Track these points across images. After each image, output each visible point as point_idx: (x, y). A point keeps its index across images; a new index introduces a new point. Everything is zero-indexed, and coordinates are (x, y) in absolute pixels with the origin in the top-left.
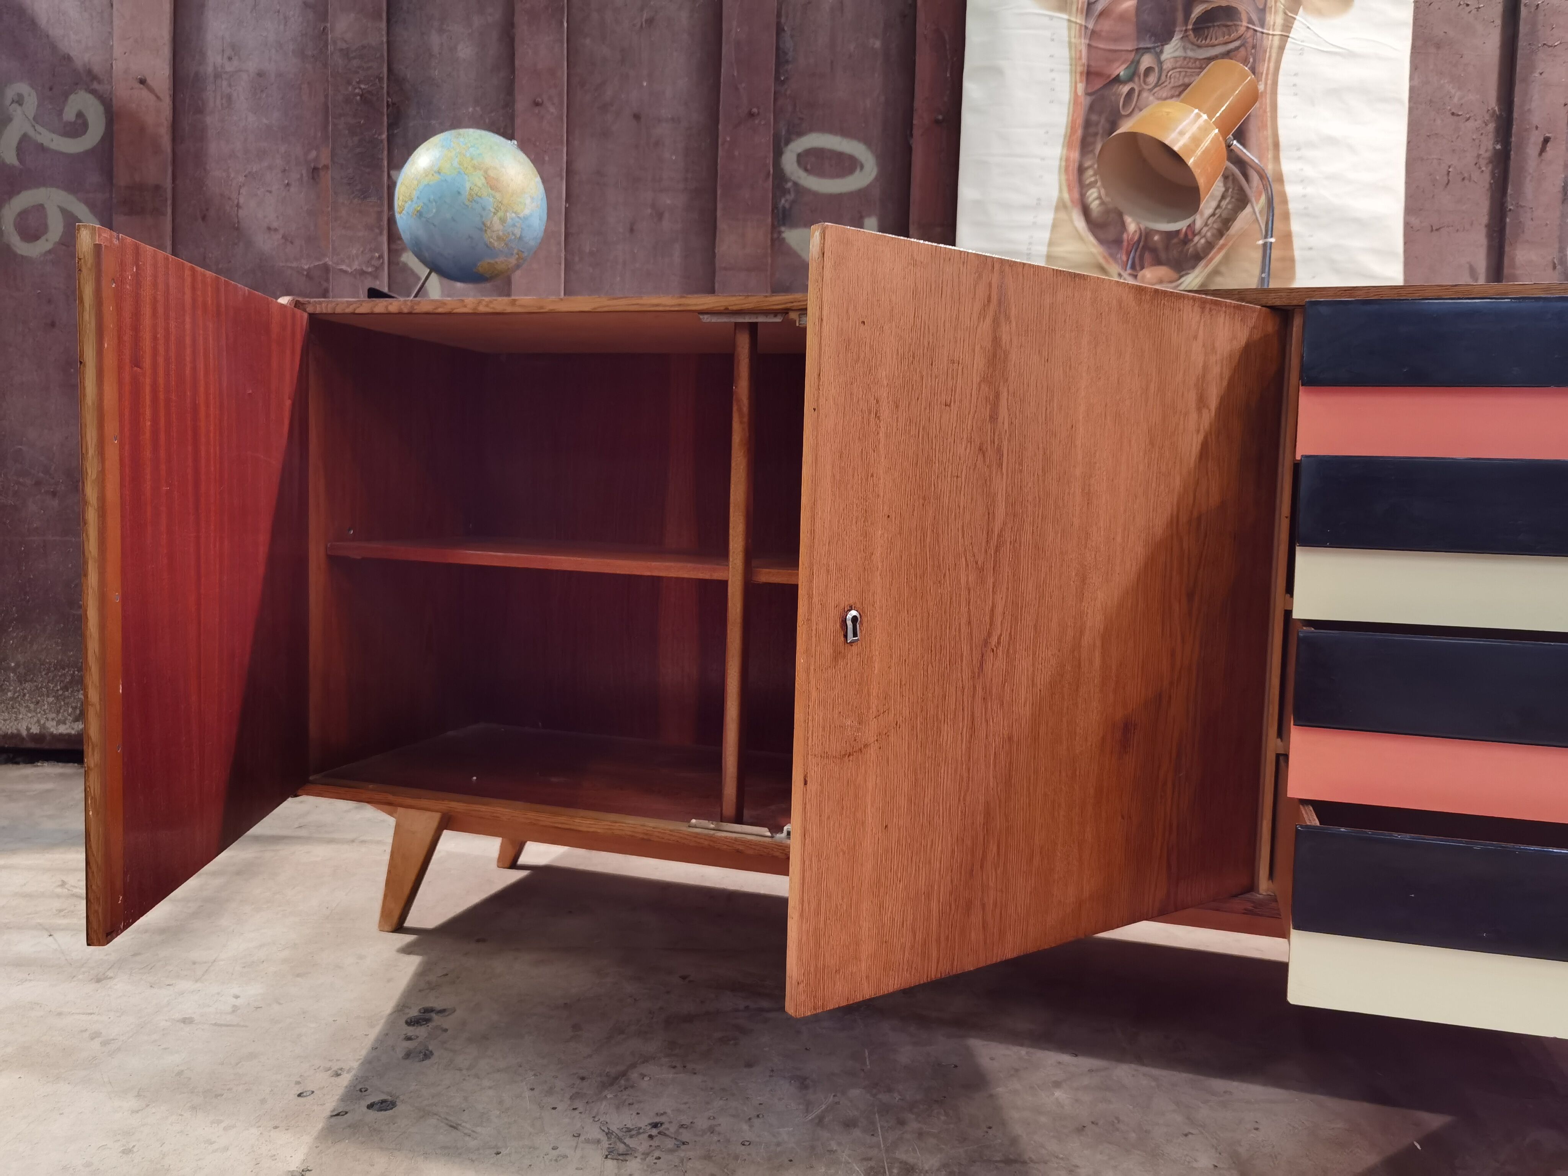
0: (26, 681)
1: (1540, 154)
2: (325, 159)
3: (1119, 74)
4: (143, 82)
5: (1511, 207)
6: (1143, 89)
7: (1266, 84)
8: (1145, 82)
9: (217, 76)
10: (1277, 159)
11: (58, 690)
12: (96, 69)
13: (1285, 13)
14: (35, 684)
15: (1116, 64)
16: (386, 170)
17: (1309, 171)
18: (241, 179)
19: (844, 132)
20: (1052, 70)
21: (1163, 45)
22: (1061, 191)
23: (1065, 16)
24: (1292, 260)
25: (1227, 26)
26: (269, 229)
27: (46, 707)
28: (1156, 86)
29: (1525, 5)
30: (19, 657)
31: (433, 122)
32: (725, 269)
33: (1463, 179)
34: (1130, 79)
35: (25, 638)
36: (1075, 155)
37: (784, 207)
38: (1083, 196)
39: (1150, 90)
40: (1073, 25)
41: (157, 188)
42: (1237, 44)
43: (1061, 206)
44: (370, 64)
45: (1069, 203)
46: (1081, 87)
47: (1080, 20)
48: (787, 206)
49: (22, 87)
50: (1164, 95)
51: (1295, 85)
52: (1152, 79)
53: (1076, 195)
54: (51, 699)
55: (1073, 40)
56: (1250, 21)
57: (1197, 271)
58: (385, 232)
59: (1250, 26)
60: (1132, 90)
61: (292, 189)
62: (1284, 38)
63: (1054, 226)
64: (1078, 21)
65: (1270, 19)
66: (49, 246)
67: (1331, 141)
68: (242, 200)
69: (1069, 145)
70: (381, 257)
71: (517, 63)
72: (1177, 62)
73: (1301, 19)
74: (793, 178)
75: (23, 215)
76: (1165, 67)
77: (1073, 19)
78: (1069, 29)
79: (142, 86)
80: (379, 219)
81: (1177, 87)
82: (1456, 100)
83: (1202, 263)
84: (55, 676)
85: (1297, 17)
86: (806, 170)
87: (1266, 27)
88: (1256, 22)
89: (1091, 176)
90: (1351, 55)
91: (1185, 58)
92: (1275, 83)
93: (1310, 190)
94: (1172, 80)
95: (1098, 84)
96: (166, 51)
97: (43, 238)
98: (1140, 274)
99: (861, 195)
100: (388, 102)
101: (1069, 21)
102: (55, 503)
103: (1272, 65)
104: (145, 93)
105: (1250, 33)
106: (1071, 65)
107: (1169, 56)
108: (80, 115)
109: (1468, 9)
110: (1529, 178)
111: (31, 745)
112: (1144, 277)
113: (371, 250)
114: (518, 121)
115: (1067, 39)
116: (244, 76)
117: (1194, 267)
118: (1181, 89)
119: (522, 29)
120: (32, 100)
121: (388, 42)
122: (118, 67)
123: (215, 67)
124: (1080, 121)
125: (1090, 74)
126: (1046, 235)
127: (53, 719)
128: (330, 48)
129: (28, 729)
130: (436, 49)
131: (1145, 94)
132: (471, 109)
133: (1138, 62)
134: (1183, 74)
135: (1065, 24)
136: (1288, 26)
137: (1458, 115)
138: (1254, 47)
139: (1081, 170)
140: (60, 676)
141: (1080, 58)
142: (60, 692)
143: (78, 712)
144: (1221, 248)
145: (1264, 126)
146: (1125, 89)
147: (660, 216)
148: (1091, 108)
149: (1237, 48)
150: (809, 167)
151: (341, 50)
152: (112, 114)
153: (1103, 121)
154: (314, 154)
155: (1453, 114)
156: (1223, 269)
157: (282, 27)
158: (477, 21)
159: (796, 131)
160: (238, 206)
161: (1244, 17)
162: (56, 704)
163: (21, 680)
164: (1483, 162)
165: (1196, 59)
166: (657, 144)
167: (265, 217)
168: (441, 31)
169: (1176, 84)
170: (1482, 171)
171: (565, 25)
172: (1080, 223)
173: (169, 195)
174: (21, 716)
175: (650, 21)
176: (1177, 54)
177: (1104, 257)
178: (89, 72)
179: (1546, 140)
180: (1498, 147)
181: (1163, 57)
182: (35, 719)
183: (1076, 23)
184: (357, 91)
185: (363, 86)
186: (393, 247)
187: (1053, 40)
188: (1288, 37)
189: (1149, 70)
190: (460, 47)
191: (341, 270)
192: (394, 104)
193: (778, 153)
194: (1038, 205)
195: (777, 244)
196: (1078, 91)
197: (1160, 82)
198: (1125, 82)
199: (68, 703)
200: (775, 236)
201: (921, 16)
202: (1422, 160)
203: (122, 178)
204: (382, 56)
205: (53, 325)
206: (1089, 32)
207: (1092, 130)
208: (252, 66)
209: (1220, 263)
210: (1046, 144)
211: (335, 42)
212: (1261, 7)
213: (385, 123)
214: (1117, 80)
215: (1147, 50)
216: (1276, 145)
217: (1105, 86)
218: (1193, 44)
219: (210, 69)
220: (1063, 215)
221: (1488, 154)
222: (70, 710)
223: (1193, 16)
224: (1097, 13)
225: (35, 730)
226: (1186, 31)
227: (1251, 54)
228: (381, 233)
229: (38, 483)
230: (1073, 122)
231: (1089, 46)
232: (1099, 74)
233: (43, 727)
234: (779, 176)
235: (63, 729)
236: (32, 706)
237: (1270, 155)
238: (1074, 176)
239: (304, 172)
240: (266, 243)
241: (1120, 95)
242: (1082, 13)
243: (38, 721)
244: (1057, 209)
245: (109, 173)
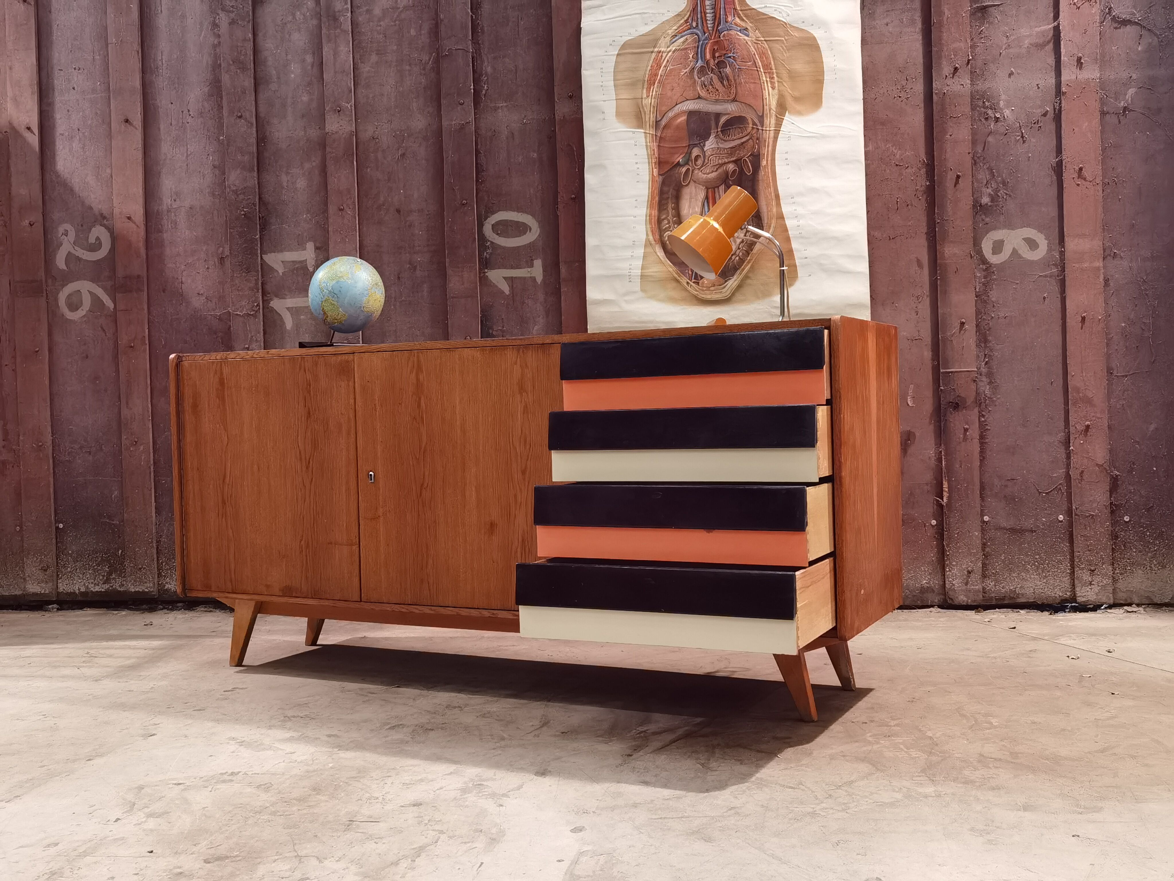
0: (77, 561)
1: (955, 186)
2: (227, 252)
3: (679, 161)
4: (129, 218)
5: (939, 221)
6: (695, 168)
7: (767, 161)
8: (695, 163)
9: (169, 211)
10: (778, 204)
11: (94, 566)
12: (105, 213)
13: (776, 116)
14: (82, 563)
15: (676, 156)
16: (259, 255)
17: (800, 210)
18: (183, 267)
19: (519, 210)
20: (636, 163)
21: (705, 141)
22: (647, 235)
23: (643, 131)
24: (795, 266)
25: (740, 128)
26: (198, 294)
27: (88, 576)
28: (702, 167)
29: (936, 94)
30: (74, 547)
31: (284, 226)
32: (453, 298)
33: (908, 205)
34: (687, 163)
35: (76, 536)
36: (655, 212)
37: (486, 257)
38: (661, 236)
39: (699, 169)
40: (648, 135)
41: (139, 276)
42: (747, 138)
43: (648, 244)
44: (249, 197)
45: (653, 242)
46: (656, 171)
47: (653, 132)
48: (488, 256)
49: (67, 226)
50: (708, 171)
51: (786, 159)
52: (700, 162)
53: (657, 237)
54: (90, 572)
55: (648, 144)
56: (754, 124)
57: (735, 277)
58: (260, 291)
59: (755, 127)
60: (688, 169)
61: (210, 270)
62: (777, 132)
63: (644, 257)
64: (651, 132)
65: (767, 121)
66: (84, 313)
67: (814, 190)
68: (183, 280)
69: (651, 206)
70: (258, 305)
71: (329, 188)
72: (714, 151)
73: (788, 119)
74: (490, 239)
75: (69, 296)
76: (707, 154)
77: (648, 132)
78: (646, 137)
79: (129, 221)
80: (257, 284)
81: (715, 165)
82: (898, 156)
83: (738, 272)
84: (93, 558)
85: (785, 118)
86: (498, 234)
87: (765, 126)
88: (758, 124)
89: (667, 224)
90: (823, 137)
91: (718, 148)
92: (773, 159)
93: (802, 222)
94: (712, 162)
95: (667, 168)
96: (141, 200)
97: (80, 309)
98: (701, 282)
99: (531, 246)
100: (259, 216)
101: (645, 133)
102: (90, 458)
103: (770, 148)
104: (131, 224)
105: (755, 130)
106: (648, 159)
107: (708, 148)
108: (98, 239)
109: (900, 99)
110: (949, 202)
111: (80, 598)
112: (703, 283)
113: (253, 302)
114: (331, 220)
115: (644, 144)
116: (183, 209)
117: (733, 275)
118: (717, 167)
119: (331, 168)
120: (72, 235)
121: (259, 183)
122: (116, 211)
123: (168, 207)
124: (656, 192)
125: (661, 163)
126: (640, 263)
127: (92, 583)
128: (228, 190)
129: (79, 589)
130: (285, 184)
131: (696, 172)
132: (305, 216)
133: (691, 153)
134: (718, 158)
135: (643, 134)
136: (779, 124)
137: (900, 166)
138: (758, 139)
139: (659, 221)
140: (95, 558)
141: (654, 154)
142: (96, 567)
143: (105, 578)
144: (749, 262)
145: (768, 186)
146: (684, 170)
147: (415, 268)
148: (663, 183)
149: (748, 140)
150: (499, 232)
151: (233, 191)
152: (114, 238)
153: (671, 190)
154: (221, 249)
155: (897, 165)
156: (750, 275)
157: (202, 181)
158: (307, 166)
159: (490, 211)
160: (182, 283)
161: (750, 121)
162: (93, 574)
163: (75, 561)
164: (919, 194)
165: (725, 148)
166: (410, 226)
167: (196, 287)
168: (287, 173)
169: (715, 164)
170: (920, 199)
171: (355, 163)
172: (661, 253)
173: (145, 280)
174: (75, 582)
175: (403, 155)
176: (713, 146)
177: (677, 273)
178: (102, 215)
179: (958, 177)
180: (928, 183)
181: (705, 149)
182: (83, 583)
183: (650, 134)
184: (242, 213)
185: (245, 210)
186: (266, 298)
187: (636, 145)
188: (780, 130)
189: (697, 157)
190: (298, 181)
191: (237, 315)
192: (263, 217)
193: (481, 225)
194: (634, 245)
195: (484, 280)
196: (654, 173)
197: (705, 164)
198: (683, 166)
199: (100, 574)
200: (482, 275)
201: (558, 137)
202: (879, 195)
203: (120, 273)
204: (255, 192)
205: (87, 357)
206: (658, 138)
207: (665, 196)
208: (187, 204)
209: (749, 271)
210: (636, 207)
211: (230, 187)
212: (761, 115)
213: (258, 229)
214: (678, 164)
215: (695, 145)
216: (777, 197)
217: (671, 169)
218: (722, 139)
219: (165, 207)
220: (650, 250)
221: (923, 188)
222: (101, 577)
223: (720, 123)
224: (662, 127)
225: (83, 589)
226: (717, 132)
227: (757, 143)
228: (258, 292)
229: (81, 448)
230: (652, 193)
231: (659, 146)
232: (667, 162)
233: (87, 587)
234: (482, 238)
235: (97, 589)
236: (81, 576)
237: (774, 203)
238: (655, 226)
239: (216, 260)
240: (197, 302)
241: (681, 174)
242: (653, 128)
243: (84, 584)
244: (645, 246)
245: (114, 270)
